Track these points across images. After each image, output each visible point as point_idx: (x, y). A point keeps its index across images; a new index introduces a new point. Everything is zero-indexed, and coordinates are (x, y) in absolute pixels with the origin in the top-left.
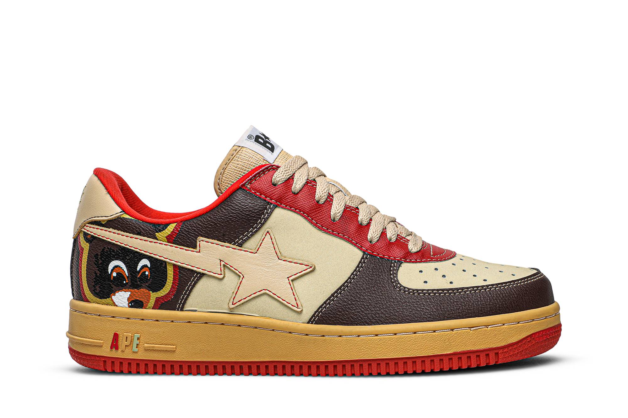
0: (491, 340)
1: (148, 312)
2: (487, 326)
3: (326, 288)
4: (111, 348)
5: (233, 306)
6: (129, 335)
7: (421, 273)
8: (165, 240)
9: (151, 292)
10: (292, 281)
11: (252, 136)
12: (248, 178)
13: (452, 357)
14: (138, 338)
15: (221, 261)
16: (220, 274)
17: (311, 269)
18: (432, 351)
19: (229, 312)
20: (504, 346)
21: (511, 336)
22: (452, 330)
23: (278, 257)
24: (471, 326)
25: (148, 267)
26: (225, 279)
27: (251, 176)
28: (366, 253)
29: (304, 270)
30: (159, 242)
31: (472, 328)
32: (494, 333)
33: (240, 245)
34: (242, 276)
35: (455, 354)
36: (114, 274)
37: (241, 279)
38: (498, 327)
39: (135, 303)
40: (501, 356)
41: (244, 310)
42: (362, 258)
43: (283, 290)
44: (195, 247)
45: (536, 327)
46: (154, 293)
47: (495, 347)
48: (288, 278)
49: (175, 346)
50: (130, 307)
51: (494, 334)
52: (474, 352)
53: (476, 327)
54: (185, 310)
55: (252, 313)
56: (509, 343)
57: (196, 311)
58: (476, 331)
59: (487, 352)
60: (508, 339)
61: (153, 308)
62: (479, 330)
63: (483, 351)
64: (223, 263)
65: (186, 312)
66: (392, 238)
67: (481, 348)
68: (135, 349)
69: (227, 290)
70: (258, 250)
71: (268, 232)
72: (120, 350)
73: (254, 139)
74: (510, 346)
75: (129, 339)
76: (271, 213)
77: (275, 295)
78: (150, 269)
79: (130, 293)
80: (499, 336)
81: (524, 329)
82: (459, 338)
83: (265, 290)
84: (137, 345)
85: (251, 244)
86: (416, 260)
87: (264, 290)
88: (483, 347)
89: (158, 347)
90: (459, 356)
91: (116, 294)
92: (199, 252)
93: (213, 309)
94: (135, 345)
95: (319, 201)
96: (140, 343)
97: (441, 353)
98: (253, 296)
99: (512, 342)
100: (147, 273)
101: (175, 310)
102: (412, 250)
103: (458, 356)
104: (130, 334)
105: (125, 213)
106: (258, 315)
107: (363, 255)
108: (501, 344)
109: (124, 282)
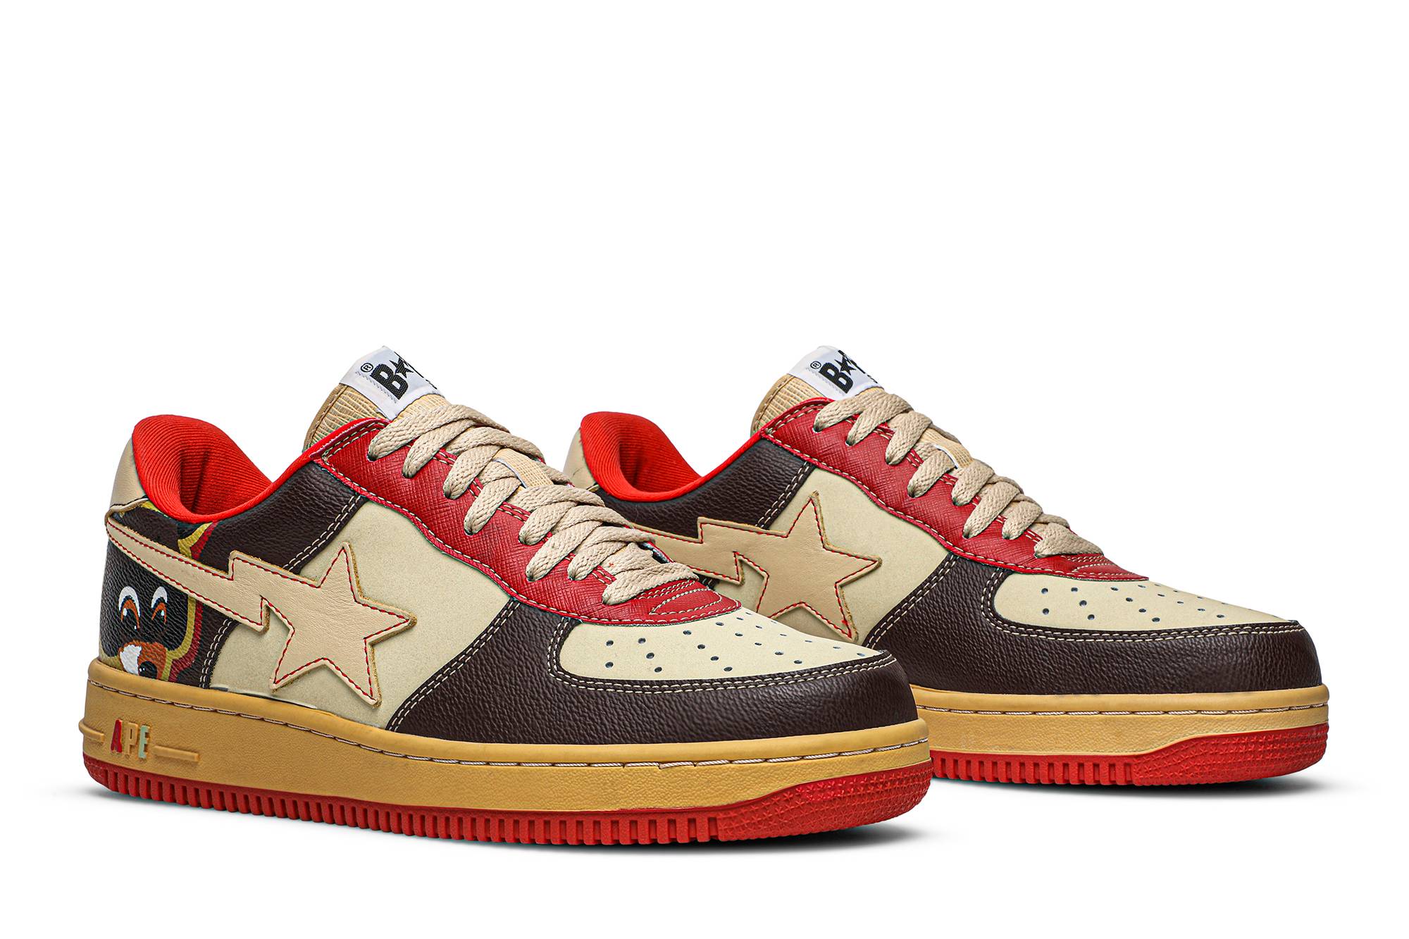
0: (699, 790)
1: (161, 686)
2: (695, 762)
3: (426, 663)
4: (112, 748)
5: (275, 686)
6: (135, 726)
7: (610, 647)
8: (188, 553)
9: (167, 649)
10: (373, 645)
11: (369, 366)
12: (327, 444)
13: (618, 819)
14: (146, 733)
15: (262, 598)
16: (259, 623)
17: (406, 624)
18: (579, 802)
19: (269, 697)
20: (728, 805)
21: (745, 787)
22: (624, 765)
23: (354, 598)
24: (661, 760)
25: (165, 603)
26: (269, 633)
27: (332, 440)
28: (515, 599)
29: (394, 626)
30: (180, 556)
31: (663, 763)
32: (706, 778)
33: (297, 571)
34: (292, 630)
35: (623, 813)
36: (125, 613)
37: (290, 635)
38: (716, 766)
39: (148, 669)
40: (722, 826)
41: (292, 694)
42: (506, 608)
43: (351, 660)
44: (226, 571)
45: (807, 772)
46: (171, 652)
47: (708, 805)
48: (365, 638)
49: (196, 755)
50: (141, 674)
51: (706, 780)
52: (664, 813)
53: (671, 762)
54: (212, 688)
55: (306, 702)
56: (739, 800)
57: (225, 690)
58: (670, 770)
59: (690, 814)
60: (738, 791)
61: (170, 680)
62: (677, 768)
63: (683, 812)
64: (265, 603)
65: (213, 691)
66: (577, 573)
67: (677, 806)
68: (143, 755)
69: (269, 656)
70: (322, 583)
71: (343, 548)
72: (124, 753)
73: (372, 372)
74: (742, 807)
75: (135, 734)
76: (355, 511)
77: (339, 670)
78: (167, 606)
79: (140, 649)
80: (718, 783)
81: (776, 774)
82: (633, 782)
83: (325, 659)
84: (146, 745)
85: (314, 569)
86: (610, 620)
87: (322, 658)
88: (681, 805)
89: (174, 754)
90: (634, 818)
91: (125, 649)
92: (232, 580)
93: (251, 689)
94: (142, 747)
95: (451, 492)
96: (150, 744)
97: (596, 808)
98: (306, 669)
99: (746, 799)
100: (163, 614)
101: (198, 686)
102: (609, 598)
103: (630, 819)
104: (137, 725)
105: (149, 500)
106: (314, 707)
107: (509, 603)
108: (720, 800)
109: (135, 628)
